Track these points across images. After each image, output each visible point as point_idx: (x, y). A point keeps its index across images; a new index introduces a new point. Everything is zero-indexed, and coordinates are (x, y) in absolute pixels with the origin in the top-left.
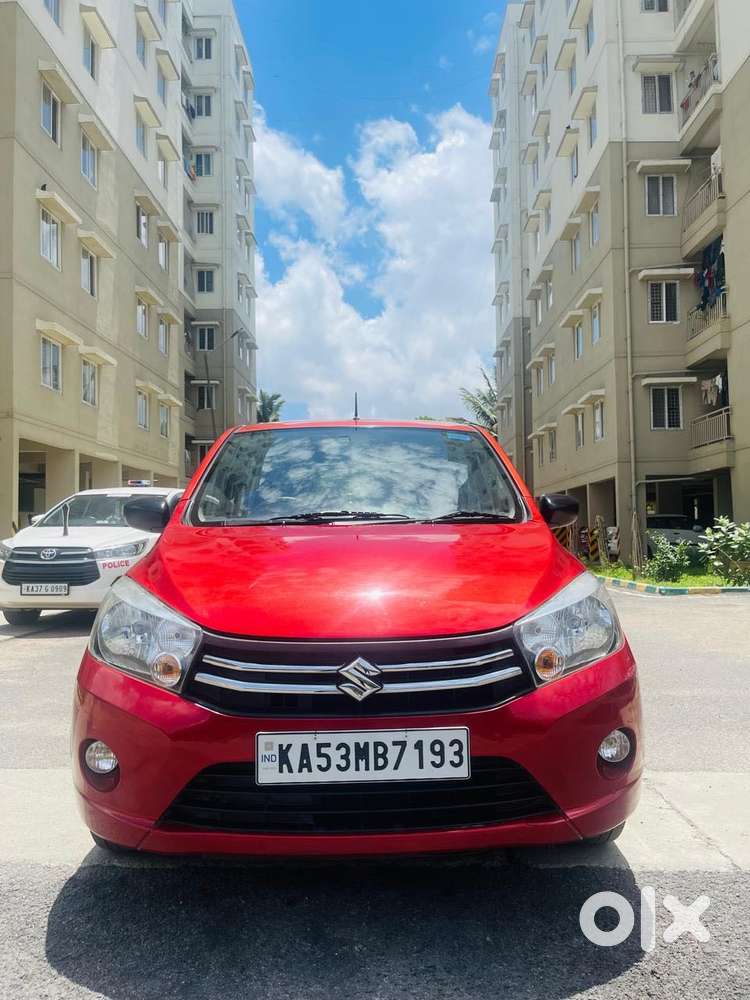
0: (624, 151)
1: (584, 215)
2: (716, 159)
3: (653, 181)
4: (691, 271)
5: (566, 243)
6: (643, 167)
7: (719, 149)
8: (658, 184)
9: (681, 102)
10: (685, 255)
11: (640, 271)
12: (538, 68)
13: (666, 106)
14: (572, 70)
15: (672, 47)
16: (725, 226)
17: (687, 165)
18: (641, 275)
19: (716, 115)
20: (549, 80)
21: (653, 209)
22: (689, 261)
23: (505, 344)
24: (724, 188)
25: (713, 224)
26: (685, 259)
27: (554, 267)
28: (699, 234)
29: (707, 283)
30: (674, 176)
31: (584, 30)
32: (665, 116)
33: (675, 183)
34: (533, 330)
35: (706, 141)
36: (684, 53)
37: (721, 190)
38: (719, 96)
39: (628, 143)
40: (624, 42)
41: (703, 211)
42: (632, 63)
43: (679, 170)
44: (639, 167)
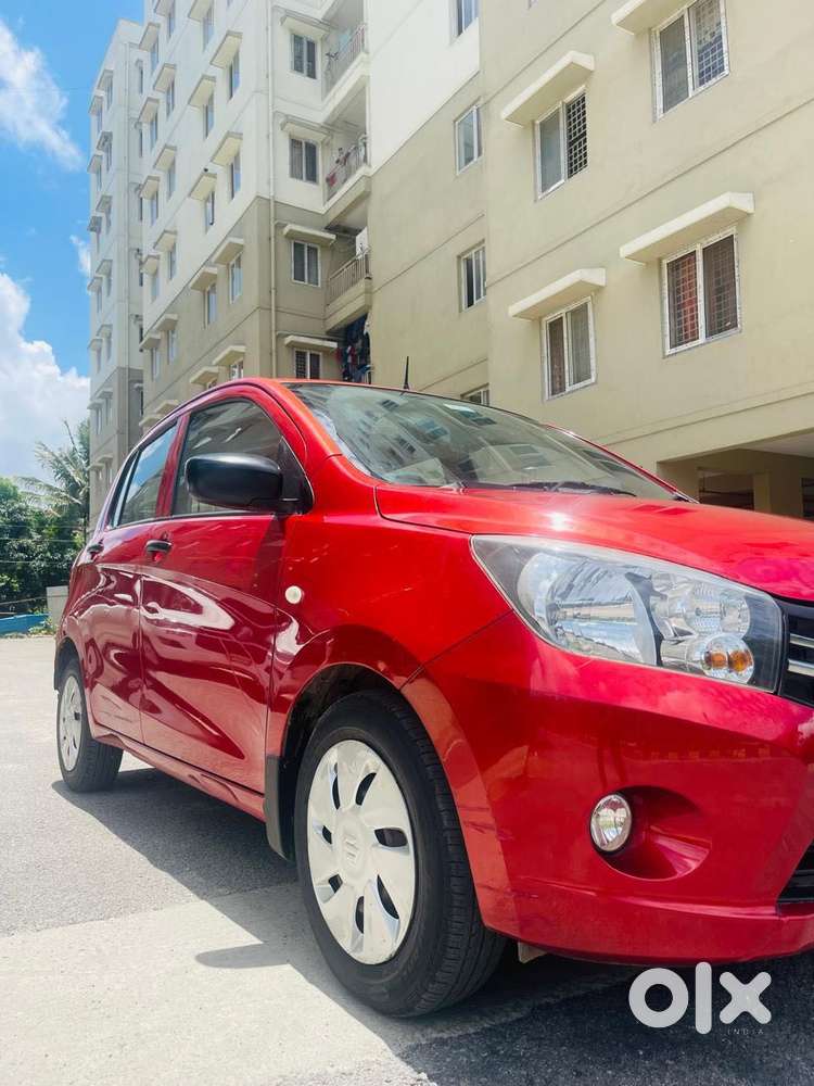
0: (270, 209)
1: (223, 266)
2: (361, 240)
3: (298, 248)
4: (334, 345)
5: (197, 294)
6: (291, 230)
7: (365, 231)
8: (303, 252)
9: (326, 176)
10: (328, 328)
11: (288, 335)
12: (161, 96)
13: (312, 176)
14: (208, 111)
15: (319, 117)
16: (370, 307)
17: (331, 240)
18: (288, 340)
19: (364, 197)
20: (175, 114)
21: (299, 276)
22: (332, 334)
23: (107, 396)
24: (371, 269)
25: (358, 304)
26: (328, 333)
27: (179, 317)
28: (344, 311)
29: (350, 360)
30: (318, 247)
31: (227, 71)
32: (310, 185)
33: (319, 255)
34: (147, 385)
35: (351, 220)
36: (331, 127)
37: (367, 271)
38: (368, 179)
39: (276, 202)
40: (274, 97)
41: (347, 289)
42: (282, 120)
43: (324, 243)
44: (286, 230)
